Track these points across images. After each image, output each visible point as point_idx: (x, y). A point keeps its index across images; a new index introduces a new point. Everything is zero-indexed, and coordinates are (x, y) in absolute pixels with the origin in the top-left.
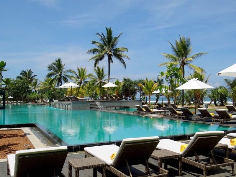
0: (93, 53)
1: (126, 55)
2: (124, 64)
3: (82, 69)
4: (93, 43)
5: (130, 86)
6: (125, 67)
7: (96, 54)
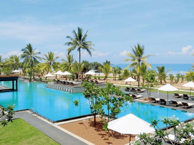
0: (68, 45)
1: (92, 48)
2: (90, 53)
3: (51, 53)
4: (67, 37)
5: (88, 66)
6: (91, 55)
7: (71, 46)
